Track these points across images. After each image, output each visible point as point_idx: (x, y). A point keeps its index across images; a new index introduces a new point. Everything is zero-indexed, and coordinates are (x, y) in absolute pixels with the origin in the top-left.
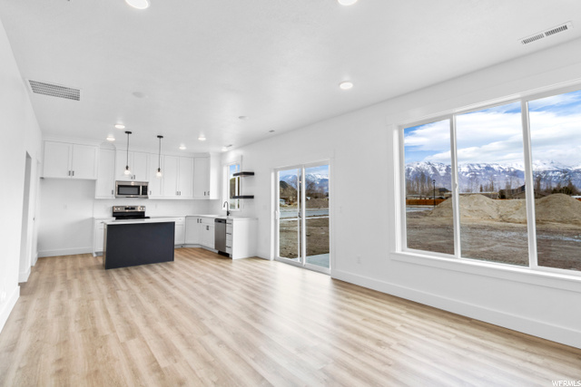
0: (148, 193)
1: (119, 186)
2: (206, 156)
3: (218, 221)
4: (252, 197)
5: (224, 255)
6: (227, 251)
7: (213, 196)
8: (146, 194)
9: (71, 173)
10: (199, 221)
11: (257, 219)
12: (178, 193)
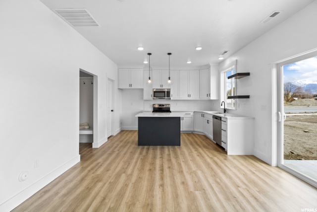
0: (171, 96)
1: (154, 92)
2: (208, 67)
3: (215, 117)
4: (248, 97)
5: (220, 148)
6: (223, 145)
7: (213, 97)
8: (169, 96)
9: (131, 85)
10: (203, 115)
11: (254, 119)
12: (189, 96)
